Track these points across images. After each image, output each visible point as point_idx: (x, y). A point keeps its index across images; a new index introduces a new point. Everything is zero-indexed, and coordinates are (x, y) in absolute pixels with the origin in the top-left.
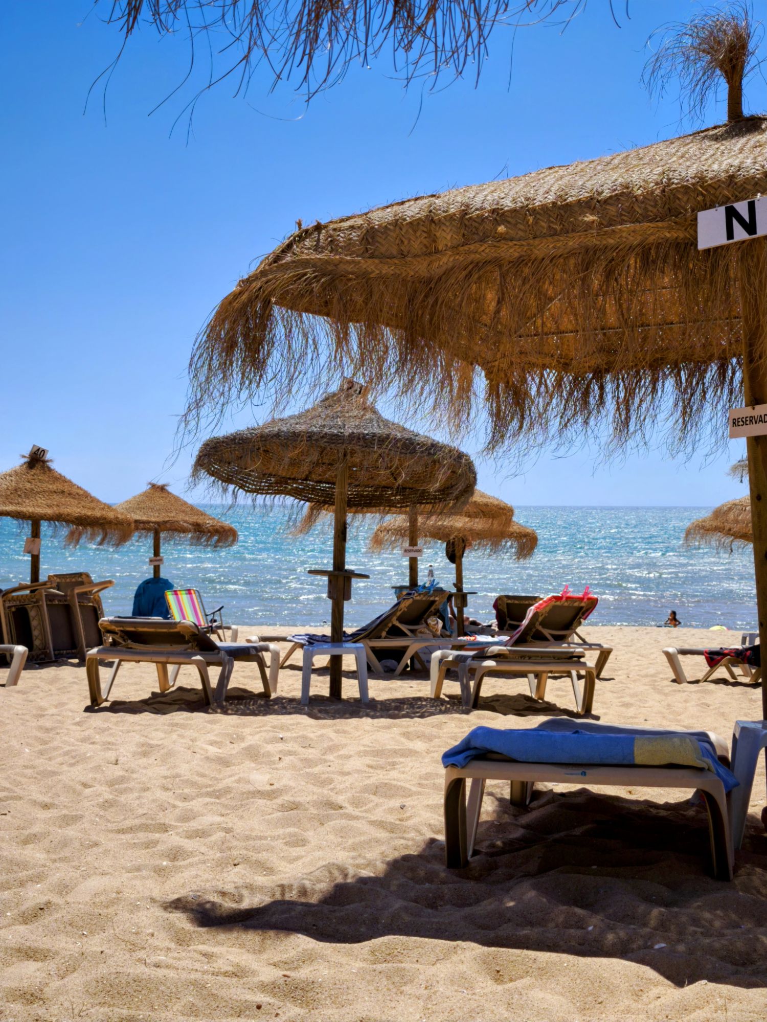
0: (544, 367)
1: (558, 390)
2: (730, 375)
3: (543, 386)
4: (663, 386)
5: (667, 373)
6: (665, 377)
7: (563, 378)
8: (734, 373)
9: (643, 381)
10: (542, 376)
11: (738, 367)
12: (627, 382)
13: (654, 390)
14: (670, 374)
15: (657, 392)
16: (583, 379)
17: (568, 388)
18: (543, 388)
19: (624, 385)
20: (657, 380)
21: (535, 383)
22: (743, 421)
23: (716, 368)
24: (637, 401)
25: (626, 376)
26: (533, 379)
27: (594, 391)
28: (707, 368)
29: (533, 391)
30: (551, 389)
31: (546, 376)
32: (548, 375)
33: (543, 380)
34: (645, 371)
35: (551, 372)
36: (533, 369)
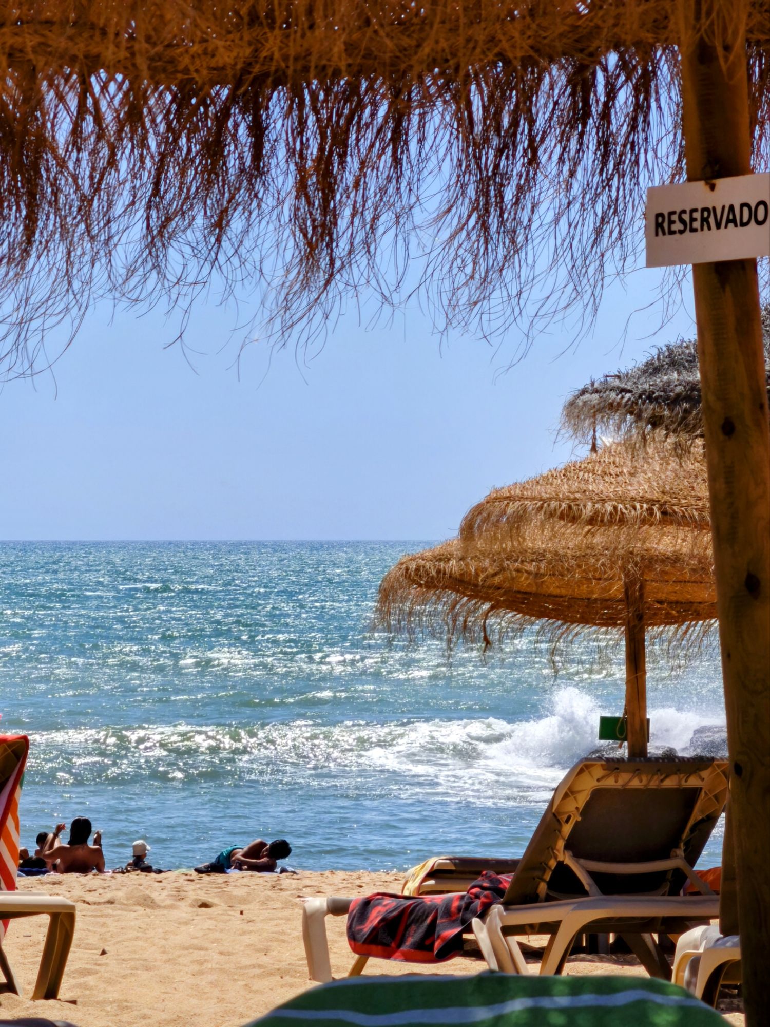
0: (91, 64)
1: (133, 131)
2: (602, 99)
3: (90, 119)
4: (422, 126)
5: (433, 90)
6: (427, 101)
7: (146, 99)
8: (611, 94)
9: (368, 111)
10: (86, 88)
11: (622, 78)
12: (324, 114)
13: (398, 138)
14: (441, 92)
15: (406, 142)
16: (202, 102)
17: (162, 128)
18: (89, 125)
19: (318, 120)
20: (408, 108)
21: (68, 110)
22: (682, 221)
23: (564, 79)
24: (353, 164)
25: (322, 96)
26: (61, 98)
27: (235, 137)
28: (540, 79)
29: (62, 133)
30: (112, 128)
31: (97, 89)
32: (104, 88)
33: (90, 101)
34: (372, 82)
35: (111, 78)
36: (59, 71)
